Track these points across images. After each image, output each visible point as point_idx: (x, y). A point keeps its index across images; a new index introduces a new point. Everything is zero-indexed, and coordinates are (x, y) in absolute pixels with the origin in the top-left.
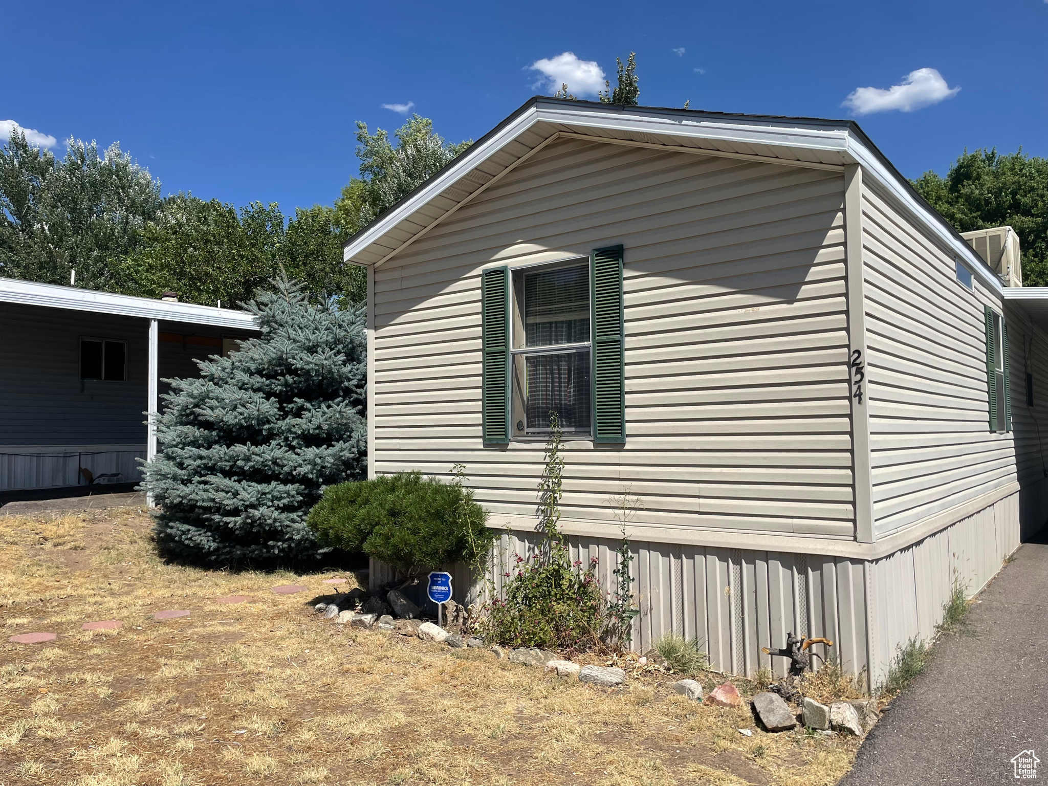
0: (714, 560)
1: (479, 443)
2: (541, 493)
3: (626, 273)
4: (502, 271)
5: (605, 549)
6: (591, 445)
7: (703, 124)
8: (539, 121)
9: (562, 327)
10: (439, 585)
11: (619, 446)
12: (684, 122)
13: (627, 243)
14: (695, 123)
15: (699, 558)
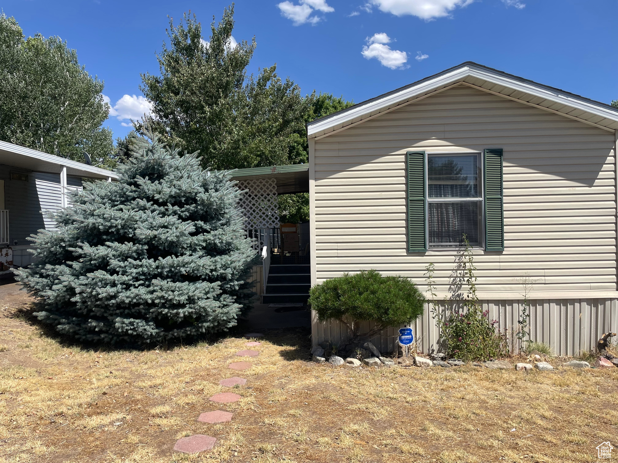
0: (553, 306)
1: (404, 252)
2: (452, 279)
3: (504, 164)
4: (422, 154)
5: (492, 306)
6: (483, 253)
7: (569, 99)
8: (469, 76)
9: (448, 188)
10: (406, 335)
11: (499, 252)
12: (559, 96)
13: (505, 149)
14: (565, 98)
15: (546, 305)
